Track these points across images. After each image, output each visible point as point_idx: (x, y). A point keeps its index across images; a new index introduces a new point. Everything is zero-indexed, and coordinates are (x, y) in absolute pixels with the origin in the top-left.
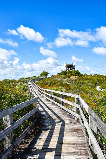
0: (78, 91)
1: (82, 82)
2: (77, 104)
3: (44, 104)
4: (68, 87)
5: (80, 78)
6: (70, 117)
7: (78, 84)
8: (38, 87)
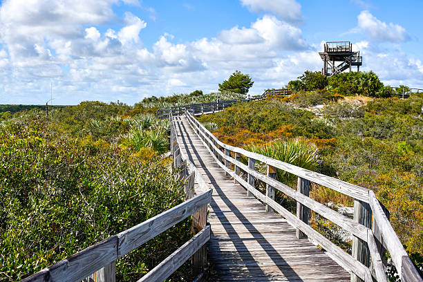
0: (368, 160)
1: (387, 121)
2: (359, 225)
3: (233, 208)
4: (328, 140)
5: (379, 106)
6: (330, 268)
7: (372, 130)
8: (211, 139)
